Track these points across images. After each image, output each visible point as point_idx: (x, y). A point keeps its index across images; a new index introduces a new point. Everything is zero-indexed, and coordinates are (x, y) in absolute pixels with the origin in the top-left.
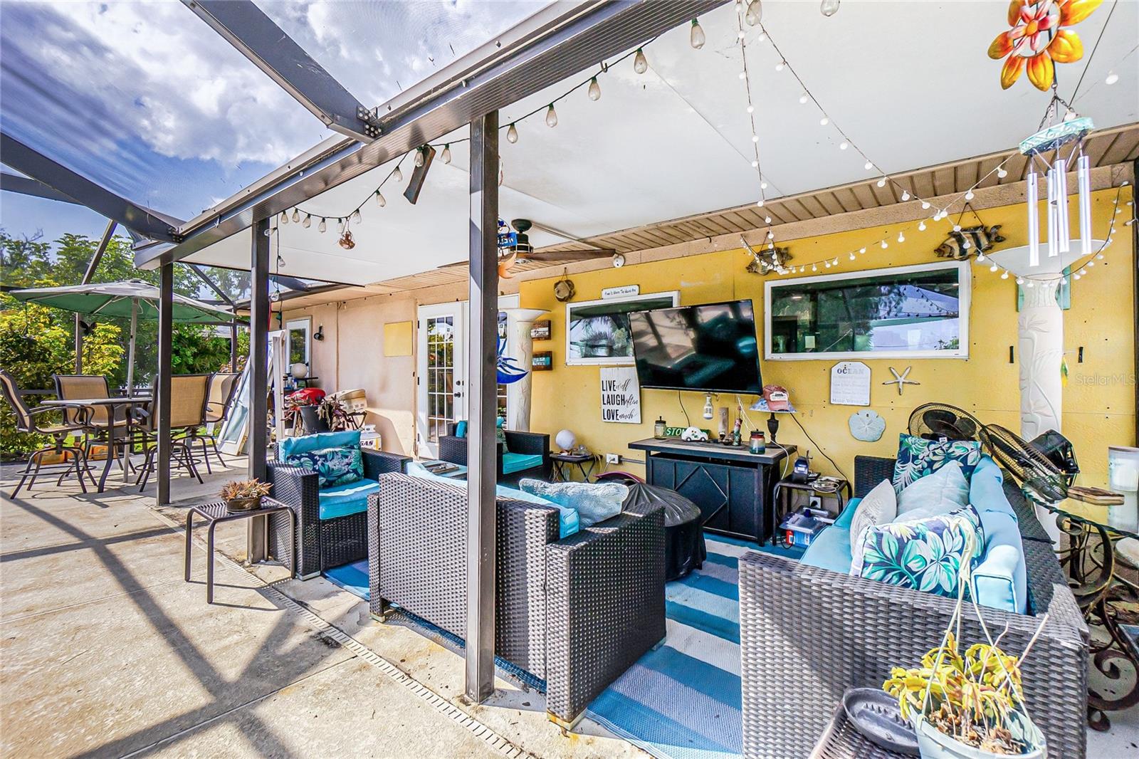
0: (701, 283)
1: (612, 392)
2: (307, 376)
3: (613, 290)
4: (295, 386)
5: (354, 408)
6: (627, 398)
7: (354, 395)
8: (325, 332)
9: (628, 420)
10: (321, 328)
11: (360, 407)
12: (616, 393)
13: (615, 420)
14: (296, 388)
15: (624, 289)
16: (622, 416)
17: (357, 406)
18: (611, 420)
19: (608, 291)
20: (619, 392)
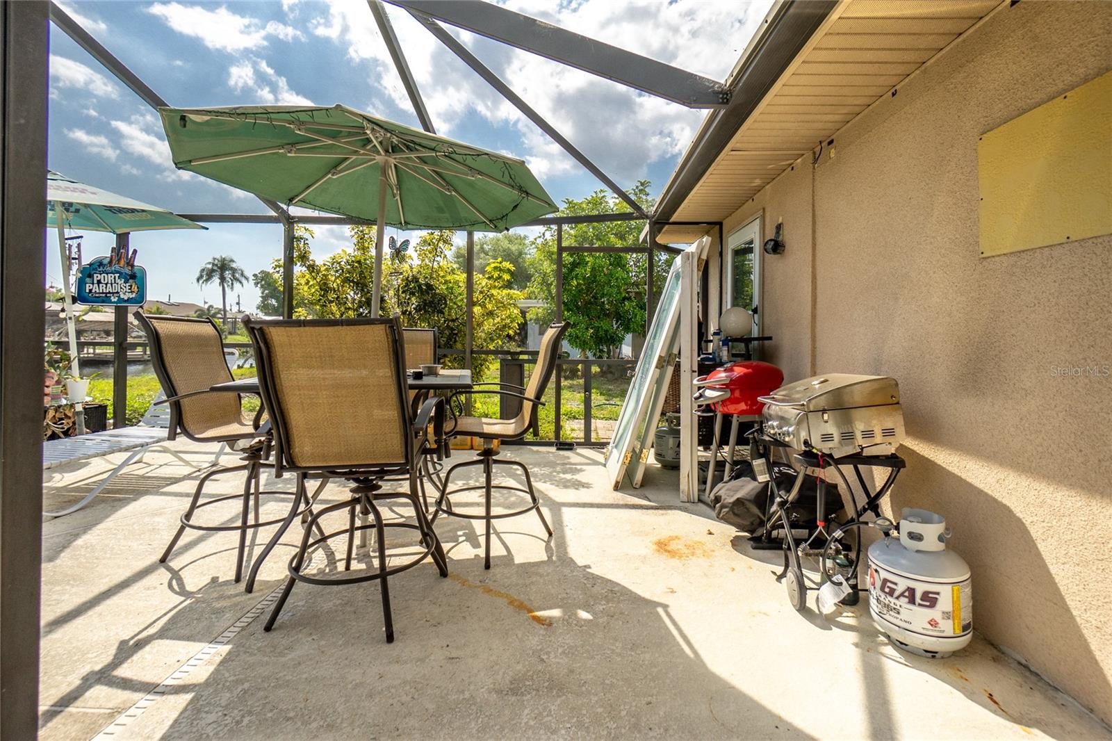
2: (755, 334)
4: (724, 354)
5: (860, 440)
7: (858, 397)
8: (788, 237)
10: (779, 227)
11: (878, 438)
14: (725, 358)
17: (868, 434)
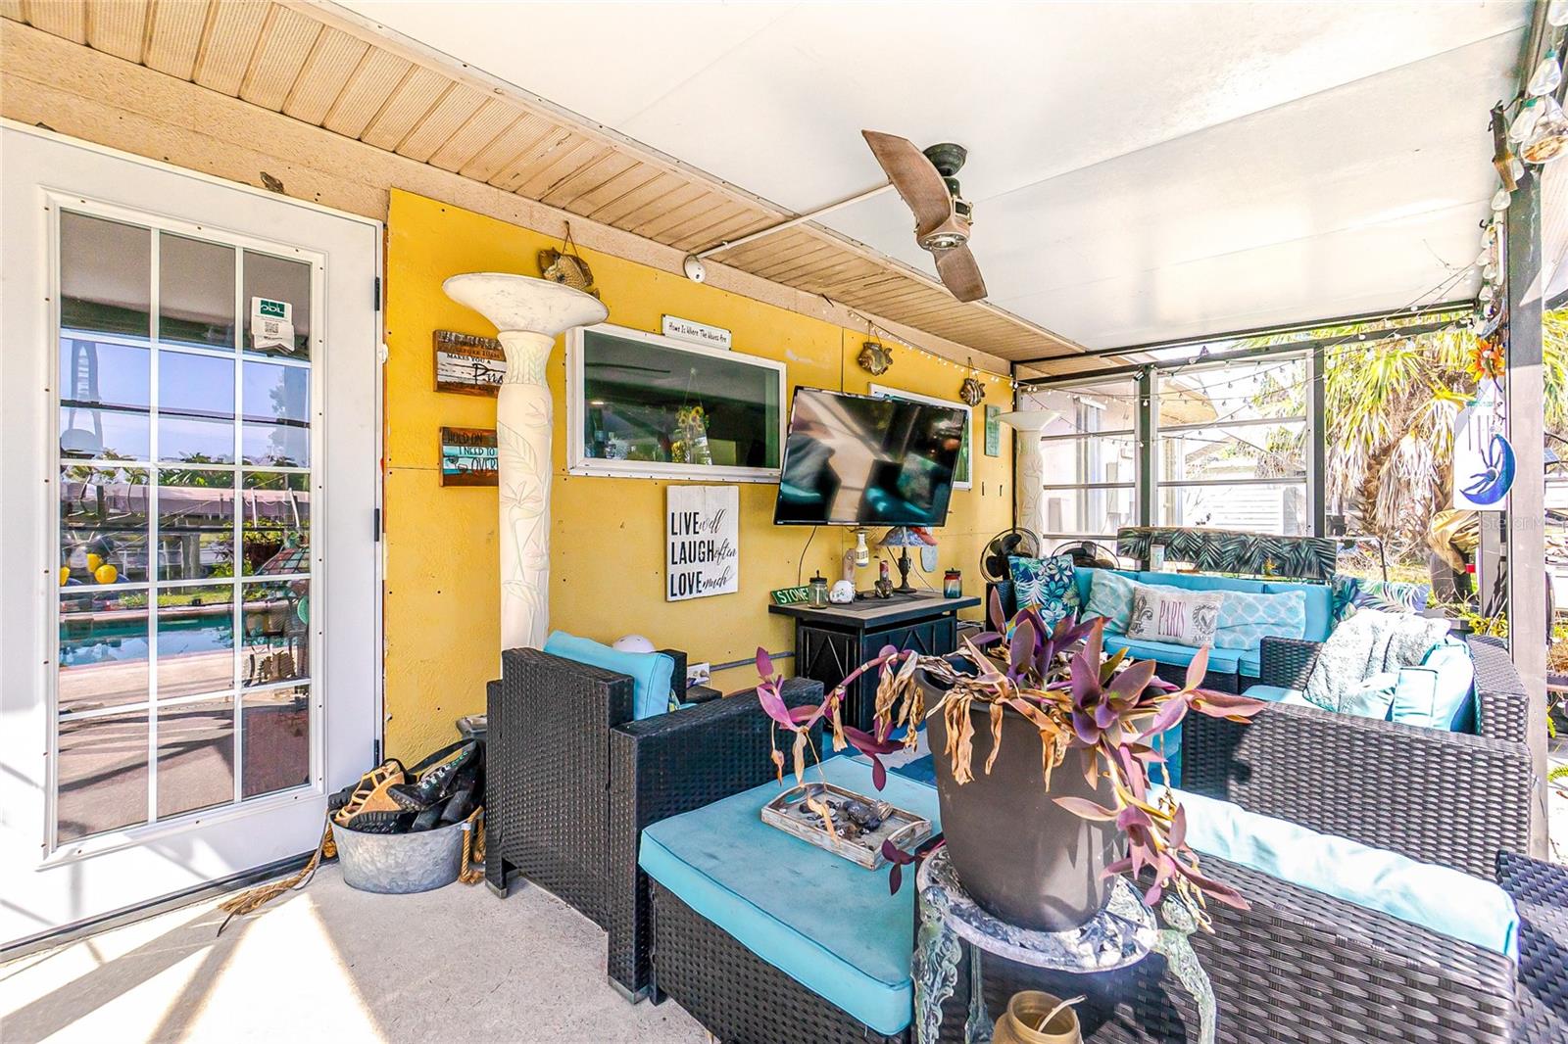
0: (810, 361)
1: (692, 537)
3: (687, 324)
6: (718, 546)
9: (718, 590)
12: (697, 538)
13: (695, 594)
15: (707, 329)
16: (709, 583)
18: (687, 595)
19: (677, 322)
20: (705, 535)
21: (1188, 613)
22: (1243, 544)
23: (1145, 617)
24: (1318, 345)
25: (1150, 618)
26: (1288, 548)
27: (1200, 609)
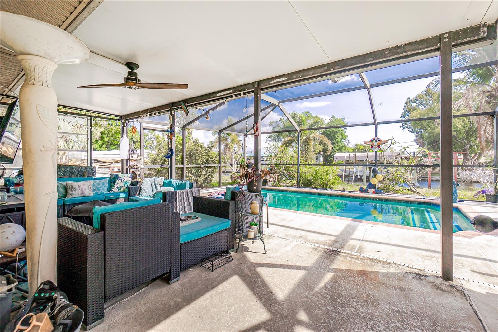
21: (86, 187)
22: (72, 168)
23: (74, 191)
24: (91, 117)
25: (75, 190)
26: (84, 169)
27: (89, 186)
